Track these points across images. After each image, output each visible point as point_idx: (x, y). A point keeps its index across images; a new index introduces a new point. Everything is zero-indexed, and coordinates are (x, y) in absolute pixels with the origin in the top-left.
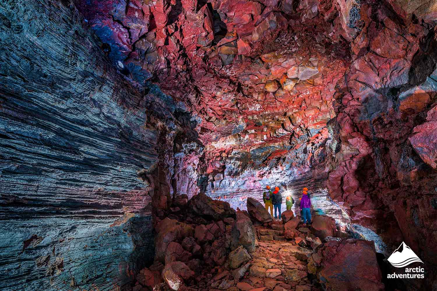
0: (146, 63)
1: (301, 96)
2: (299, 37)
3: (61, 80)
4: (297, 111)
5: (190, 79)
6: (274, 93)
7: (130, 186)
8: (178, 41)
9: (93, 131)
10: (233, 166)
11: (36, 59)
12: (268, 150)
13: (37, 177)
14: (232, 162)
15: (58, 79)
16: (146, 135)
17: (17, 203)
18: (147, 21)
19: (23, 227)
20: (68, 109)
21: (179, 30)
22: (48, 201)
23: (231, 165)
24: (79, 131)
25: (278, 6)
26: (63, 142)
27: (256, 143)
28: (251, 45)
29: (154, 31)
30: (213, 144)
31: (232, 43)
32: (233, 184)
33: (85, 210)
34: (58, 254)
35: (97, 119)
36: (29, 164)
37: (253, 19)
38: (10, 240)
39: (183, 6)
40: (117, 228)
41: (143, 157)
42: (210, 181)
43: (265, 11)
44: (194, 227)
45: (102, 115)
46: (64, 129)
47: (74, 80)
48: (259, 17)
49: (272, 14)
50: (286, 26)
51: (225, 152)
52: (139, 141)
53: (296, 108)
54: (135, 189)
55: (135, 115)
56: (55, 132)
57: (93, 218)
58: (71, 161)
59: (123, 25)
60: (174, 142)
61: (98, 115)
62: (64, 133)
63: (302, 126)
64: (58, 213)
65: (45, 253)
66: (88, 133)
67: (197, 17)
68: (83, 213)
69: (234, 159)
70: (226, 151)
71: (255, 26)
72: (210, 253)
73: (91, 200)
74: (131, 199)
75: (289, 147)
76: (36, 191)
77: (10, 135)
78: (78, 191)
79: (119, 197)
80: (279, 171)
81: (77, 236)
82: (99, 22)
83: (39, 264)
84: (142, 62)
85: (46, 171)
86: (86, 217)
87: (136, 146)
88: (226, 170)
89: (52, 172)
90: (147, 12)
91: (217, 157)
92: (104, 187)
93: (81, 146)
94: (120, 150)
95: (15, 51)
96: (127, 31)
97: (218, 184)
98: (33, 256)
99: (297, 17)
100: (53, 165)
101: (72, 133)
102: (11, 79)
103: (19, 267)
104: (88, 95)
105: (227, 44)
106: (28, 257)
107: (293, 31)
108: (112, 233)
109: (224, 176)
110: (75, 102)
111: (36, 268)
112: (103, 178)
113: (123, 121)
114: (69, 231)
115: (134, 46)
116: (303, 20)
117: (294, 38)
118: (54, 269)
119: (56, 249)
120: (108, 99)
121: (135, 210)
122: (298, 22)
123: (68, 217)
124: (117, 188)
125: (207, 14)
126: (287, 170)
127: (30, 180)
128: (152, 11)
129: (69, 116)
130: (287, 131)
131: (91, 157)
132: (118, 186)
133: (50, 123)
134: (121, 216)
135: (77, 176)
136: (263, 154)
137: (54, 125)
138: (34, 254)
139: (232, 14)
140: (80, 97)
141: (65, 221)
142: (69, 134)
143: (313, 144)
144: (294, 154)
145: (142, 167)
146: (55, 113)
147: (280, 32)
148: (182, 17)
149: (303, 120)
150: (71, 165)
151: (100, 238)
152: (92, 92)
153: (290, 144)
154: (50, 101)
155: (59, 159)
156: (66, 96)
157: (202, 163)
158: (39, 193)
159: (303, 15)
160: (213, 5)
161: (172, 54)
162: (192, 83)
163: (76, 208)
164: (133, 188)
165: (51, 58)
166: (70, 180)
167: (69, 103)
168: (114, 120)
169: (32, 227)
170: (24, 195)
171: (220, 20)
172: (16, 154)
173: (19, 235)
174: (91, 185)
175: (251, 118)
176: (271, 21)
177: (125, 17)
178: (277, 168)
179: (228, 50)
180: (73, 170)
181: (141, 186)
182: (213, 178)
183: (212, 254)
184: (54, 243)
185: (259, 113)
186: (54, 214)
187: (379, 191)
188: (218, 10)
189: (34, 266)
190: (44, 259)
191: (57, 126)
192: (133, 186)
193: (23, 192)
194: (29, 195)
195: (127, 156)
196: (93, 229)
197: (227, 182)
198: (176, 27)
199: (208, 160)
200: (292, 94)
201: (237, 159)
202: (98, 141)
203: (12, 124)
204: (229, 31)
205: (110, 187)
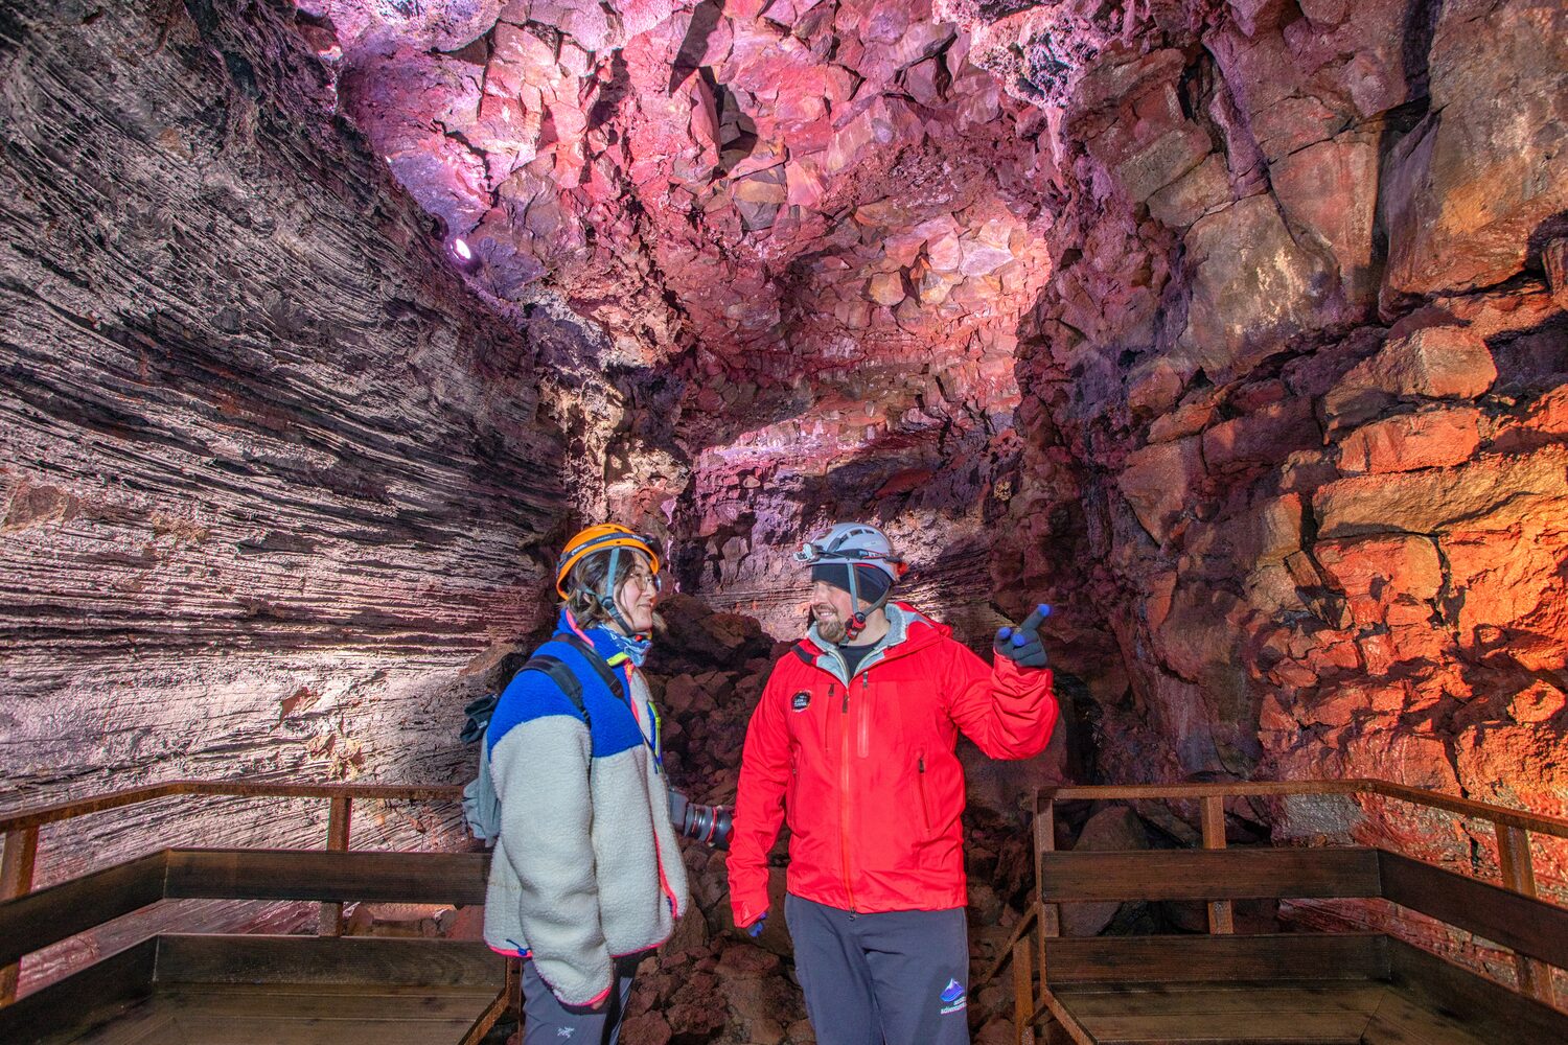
0: (527, 235)
1: (967, 321)
2: (956, 165)
3: (345, 328)
4: (958, 361)
5: (652, 271)
6: (894, 308)
7: (502, 577)
8: (618, 170)
9: (413, 443)
10: (778, 517)
11: (294, 286)
12: (877, 471)
13: (304, 559)
14: (773, 504)
15: (338, 325)
16: (538, 445)
17: (264, 615)
18: (533, 129)
19: (282, 668)
20: (360, 396)
21: (620, 142)
22: (323, 613)
23: (772, 514)
24: (383, 446)
25: (897, 81)
26: (353, 474)
27: (845, 448)
28: (822, 180)
29: (552, 149)
30: (720, 450)
31: (771, 171)
32: (778, 566)
33: (404, 635)
34: (349, 733)
35: (423, 414)
36: (286, 528)
37: (830, 111)
38: (255, 696)
39: (632, 80)
40: (472, 679)
41: (531, 501)
42: (710, 558)
43: (861, 91)
44: (665, 682)
45: (433, 404)
46: (352, 444)
47: (374, 325)
48: (847, 106)
49: (880, 102)
50: (919, 138)
51: (752, 473)
52: (520, 463)
53: (957, 353)
54: (514, 584)
55: (509, 395)
56: (337, 453)
57: (421, 652)
58: (369, 519)
59: (469, 146)
60: (608, 452)
61: (424, 404)
62: (353, 452)
63: (971, 404)
64: (346, 639)
65: (324, 727)
66: (402, 449)
67: (672, 109)
68: (399, 640)
69: (781, 496)
70: (758, 473)
71: (836, 128)
72: (704, 739)
73: (414, 610)
74: (504, 608)
75: (938, 463)
76: (301, 590)
77: (255, 468)
78: (385, 588)
79: (477, 604)
80: (906, 529)
81: (385, 696)
82: (409, 145)
83: (314, 753)
84: (518, 233)
85: (320, 543)
86: (408, 651)
87: (512, 473)
88: (758, 526)
89: (333, 545)
90: (535, 107)
91: (730, 488)
92: (442, 578)
93: (391, 484)
94: (477, 488)
95: (255, 274)
96: (480, 161)
97: (733, 567)
98: (301, 735)
99: (947, 117)
100: (335, 529)
101: (370, 452)
102: (249, 338)
103: (276, 756)
104: (402, 358)
105: (757, 175)
106: (290, 735)
107: (938, 150)
108: (461, 692)
109: (749, 546)
110: (377, 378)
111: (309, 760)
112: (441, 559)
113: (481, 413)
114: (372, 682)
115: (496, 194)
116: (963, 126)
117: (941, 170)
118: (344, 765)
119: (346, 722)
120: (447, 361)
121: (515, 637)
122: (949, 128)
123: (369, 649)
124: (473, 582)
125: (698, 97)
126: (926, 528)
127: (292, 566)
128: (546, 102)
129: (362, 412)
130: (931, 416)
131: (412, 507)
132: (475, 576)
133: (328, 433)
134: (483, 649)
135: (385, 553)
136: (866, 479)
137: (333, 436)
138: (302, 730)
139: (770, 95)
140: (387, 363)
141: (364, 659)
142: (363, 456)
143: (995, 458)
144: (946, 483)
145: (530, 528)
146: (334, 408)
147: (902, 152)
148: (628, 107)
149: (972, 388)
150: (371, 529)
151: (434, 702)
152: (412, 350)
153: (940, 451)
154: (324, 381)
155: (346, 514)
156: (356, 365)
157: (684, 505)
158: (306, 595)
159: (962, 111)
160: (716, 71)
161: (601, 208)
162: (656, 281)
163: (384, 629)
164: (510, 582)
165: (326, 280)
166: (369, 563)
167: (363, 382)
168: (459, 411)
169: (298, 668)
170: (278, 598)
171: (738, 110)
172: (263, 509)
173: (273, 686)
174: (414, 575)
175: (829, 379)
176: (877, 122)
177: (475, 123)
178: (898, 521)
179: (759, 190)
180: (376, 541)
181: (526, 575)
182: (720, 551)
183: (710, 742)
184: (340, 707)
185: (852, 363)
186: (339, 641)
187: (1092, 586)
188: (731, 86)
189: (304, 755)
190: (323, 741)
191: (341, 439)
192: (510, 576)
193: (275, 592)
194: (287, 599)
195: (494, 503)
196: (422, 679)
197: (761, 563)
198: (613, 133)
199: (705, 496)
200: (943, 312)
201: (790, 495)
202: (427, 469)
203: (261, 444)
204: (763, 136)
205: (456, 579)
